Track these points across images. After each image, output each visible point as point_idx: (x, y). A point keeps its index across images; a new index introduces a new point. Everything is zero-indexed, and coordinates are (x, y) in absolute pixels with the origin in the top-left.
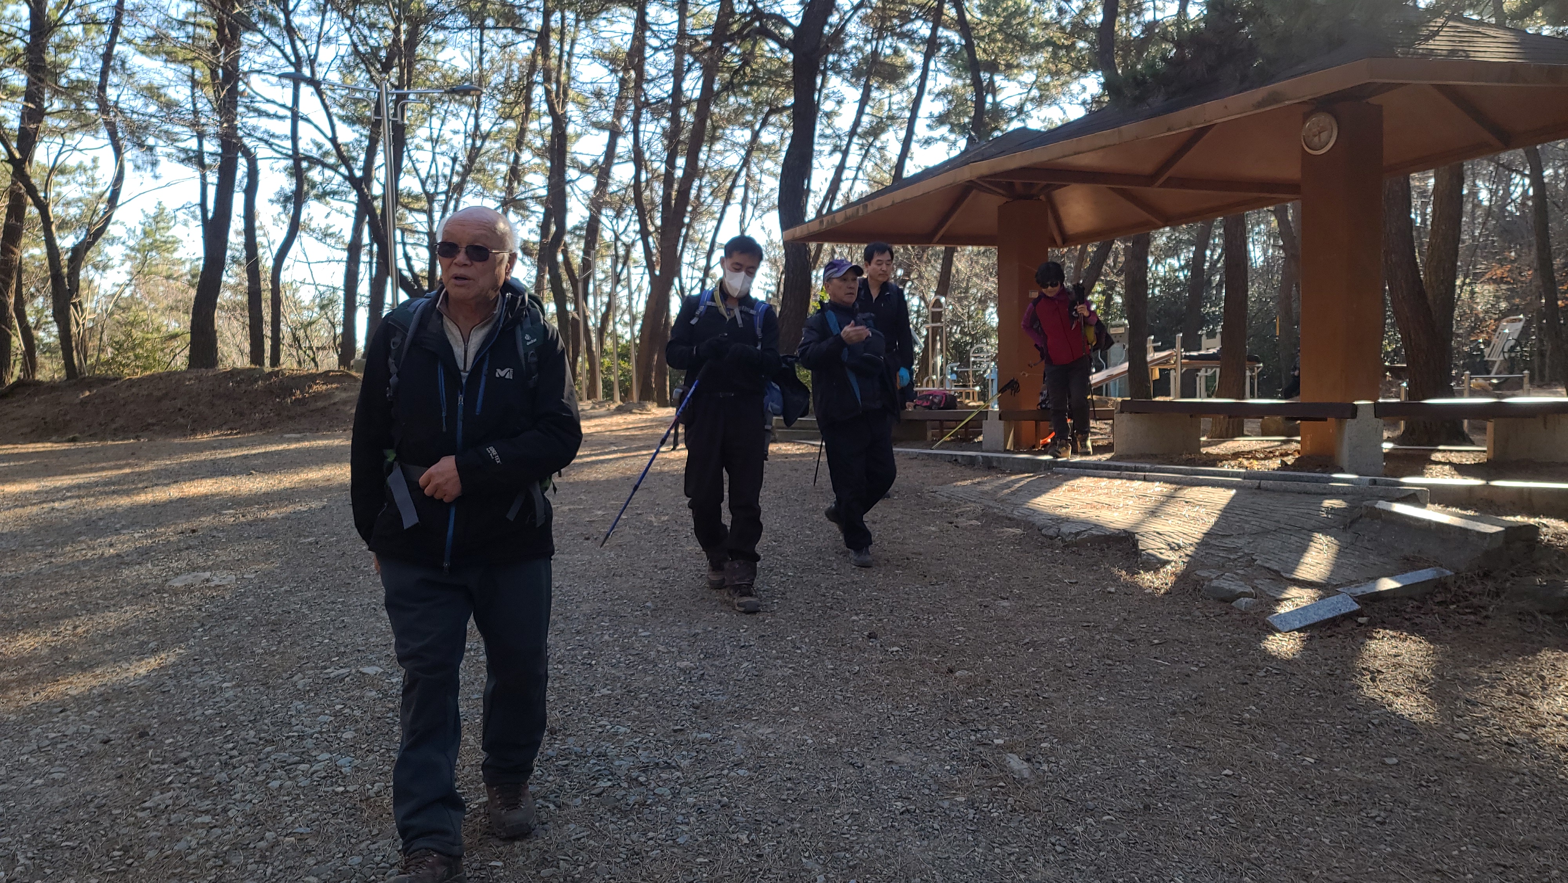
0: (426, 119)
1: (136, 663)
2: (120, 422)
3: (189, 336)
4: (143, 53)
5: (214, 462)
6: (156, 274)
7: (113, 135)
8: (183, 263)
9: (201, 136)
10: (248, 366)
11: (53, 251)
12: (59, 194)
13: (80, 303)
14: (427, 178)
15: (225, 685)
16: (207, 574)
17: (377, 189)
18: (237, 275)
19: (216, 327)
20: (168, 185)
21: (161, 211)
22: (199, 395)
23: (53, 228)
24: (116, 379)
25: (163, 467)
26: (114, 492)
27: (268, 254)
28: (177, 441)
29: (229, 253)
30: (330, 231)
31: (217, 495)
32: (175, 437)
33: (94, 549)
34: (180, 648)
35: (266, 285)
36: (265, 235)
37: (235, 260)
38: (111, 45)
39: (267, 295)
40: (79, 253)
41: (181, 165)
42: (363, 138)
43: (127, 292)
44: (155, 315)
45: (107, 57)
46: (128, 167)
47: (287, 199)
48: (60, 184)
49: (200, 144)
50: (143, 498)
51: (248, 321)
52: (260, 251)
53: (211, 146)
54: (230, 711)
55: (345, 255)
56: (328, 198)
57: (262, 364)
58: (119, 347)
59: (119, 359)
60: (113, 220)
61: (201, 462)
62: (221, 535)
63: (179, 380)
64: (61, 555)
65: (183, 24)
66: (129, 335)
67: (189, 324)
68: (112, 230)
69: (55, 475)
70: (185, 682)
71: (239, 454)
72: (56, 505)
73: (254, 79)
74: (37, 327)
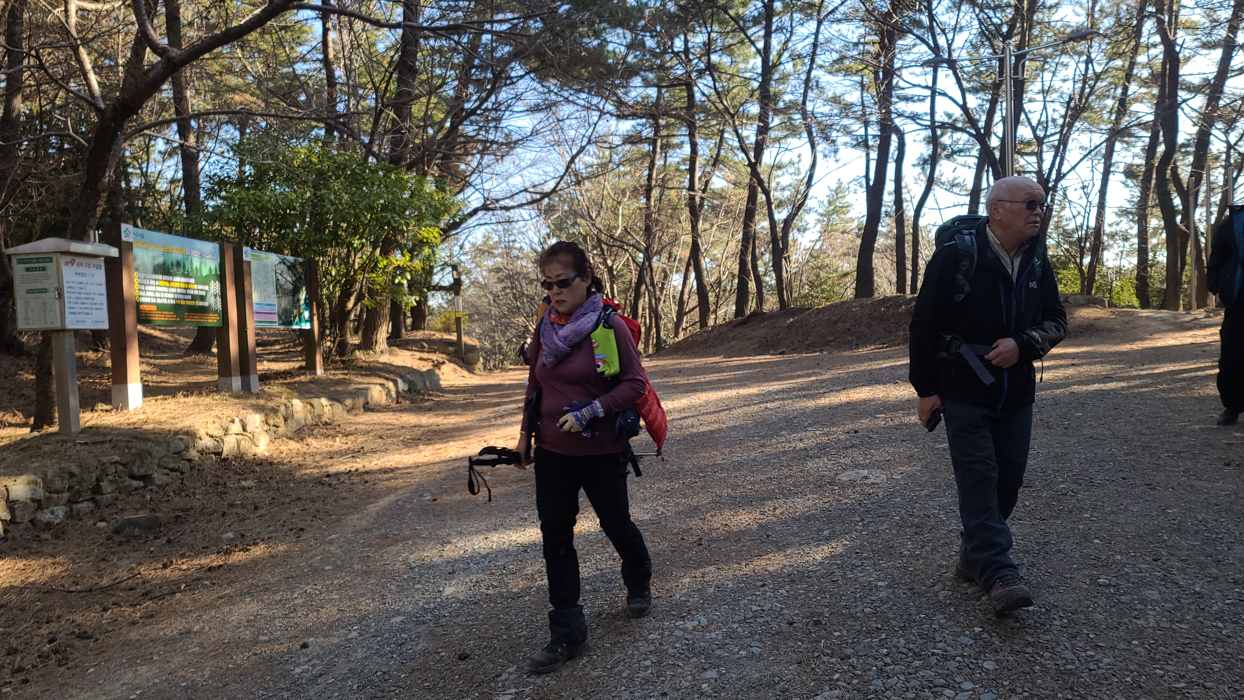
0: (1038, 75)
1: (814, 549)
2: (811, 340)
3: (855, 273)
4: (830, 73)
5: (871, 372)
6: (835, 231)
7: (810, 134)
8: (853, 220)
9: (866, 124)
10: (895, 294)
11: (773, 222)
12: (778, 184)
13: (789, 257)
14: (1038, 125)
15: (880, 583)
16: (865, 472)
17: (994, 142)
18: (888, 225)
19: (874, 266)
20: (845, 165)
21: (840, 183)
22: (861, 318)
23: (773, 207)
24: (809, 309)
25: (837, 376)
26: (804, 396)
27: (910, 207)
28: (846, 353)
29: (883, 209)
30: (956, 182)
31: (873, 400)
32: (845, 351)
33: (790, 442)
34: (846, 540)
35: (908, 229)
36: (908, 192)
37: (887, 214)
38: (809, 72)
39: (909, 238)
40: (788, 223)
41: (853, 150)
42: (985, 103)
43: (818, 246)
44: (835, 260)
45: (807, 81)
46: (819, 156)
47: (925, 162)
48: (778, 176)
49: (866, 130)
50: (824, 401)
51: (895, 260)
52: (905, 205)
53: (873, 130)
54: (883, 612)
55: (967, 199)
56: (955, 156)
57: (904, 292)
58: (812, 285)
59: (812, 293)
60: (810, 195)
61: (863, 371)
62: (875, 436)
63: (848, 308)
64: (770, 445)
65: (856, 45)
66: (818, 276)
67: (856, 265)
68: (809, 203)
69: (769, 381)
70: (850, 575)
71: (888, 365)
72: (768, 405)
73: (905, 73)
74: (765, 274)
